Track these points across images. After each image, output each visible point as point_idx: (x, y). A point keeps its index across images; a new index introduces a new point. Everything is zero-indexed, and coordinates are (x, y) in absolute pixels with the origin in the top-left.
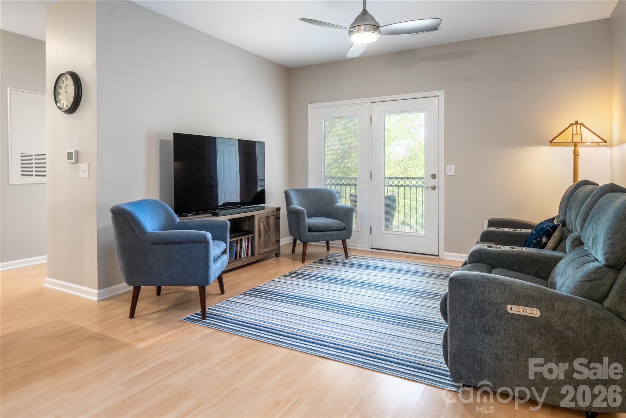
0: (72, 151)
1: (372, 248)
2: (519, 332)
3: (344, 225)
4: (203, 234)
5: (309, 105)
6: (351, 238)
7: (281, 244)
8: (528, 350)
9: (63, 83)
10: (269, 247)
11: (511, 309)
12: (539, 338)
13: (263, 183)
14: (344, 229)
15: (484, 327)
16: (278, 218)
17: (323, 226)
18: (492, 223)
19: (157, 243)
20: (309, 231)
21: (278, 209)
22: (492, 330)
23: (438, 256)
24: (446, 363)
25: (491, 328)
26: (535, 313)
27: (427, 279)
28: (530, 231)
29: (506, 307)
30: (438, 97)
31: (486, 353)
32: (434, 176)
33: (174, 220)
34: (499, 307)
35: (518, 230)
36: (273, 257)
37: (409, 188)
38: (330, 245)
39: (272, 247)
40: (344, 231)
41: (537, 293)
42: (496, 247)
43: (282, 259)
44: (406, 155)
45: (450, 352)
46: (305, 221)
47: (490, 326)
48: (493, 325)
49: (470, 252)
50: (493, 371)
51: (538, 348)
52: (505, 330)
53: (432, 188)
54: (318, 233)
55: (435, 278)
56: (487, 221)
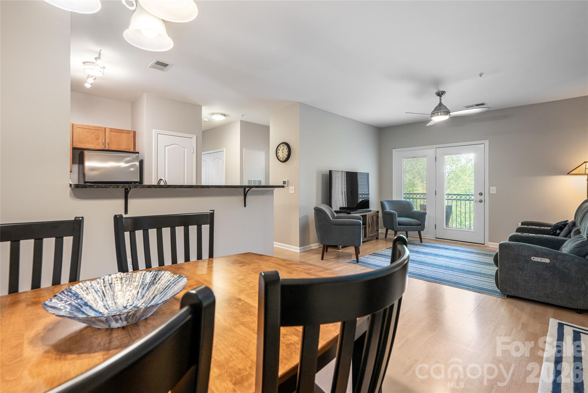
0: (286, 180)
1: (436, 238)
2: (538, 269)
3: (420, 223)
4: (358, 222)
5: (393, 150)
6: (424, 230)
7: (379, 232)
8: (543, 278)
9: (281, 148)
10: (373, 233)
11: (534, 259)
12: (549, 273)
13: (368, 196)
14: (420, 225)
15: (519, 267)
16: (378, 217)
17: (407, 222)
18: (523, 224)
19: (336, 225)
20: (399, 225)
21: (378, 212)
22: (523, 268)
23: (484, 244)
24: (497, 287)
25: (523, 267)
26: (547, 261)
27: (478, 255)
28: (550, 228)
29: (531, 258)
30: (484, 144)
31: (520, 279)
32: (481, 194)
33: (334, 215)
34: (527, 257)
35: (542, 228)
36: (374, 240)
37: (451, 201)
38: (408, 235)
39: (375, 234)
40: (420, 226)
41: (548, 251)
42: (526, 234)
43: (380, 241)
44: (448, 177)
45: (499, 279)
46: (396, 219)
47: (522, 267)
48: (523, 266)
49: (510, 236)
50: (524, 288)
51: (548, 277)
52: (530, 268)
53: (479, 201)
54: (404, 226)
55: (484, 256)
56: (521, 223)
